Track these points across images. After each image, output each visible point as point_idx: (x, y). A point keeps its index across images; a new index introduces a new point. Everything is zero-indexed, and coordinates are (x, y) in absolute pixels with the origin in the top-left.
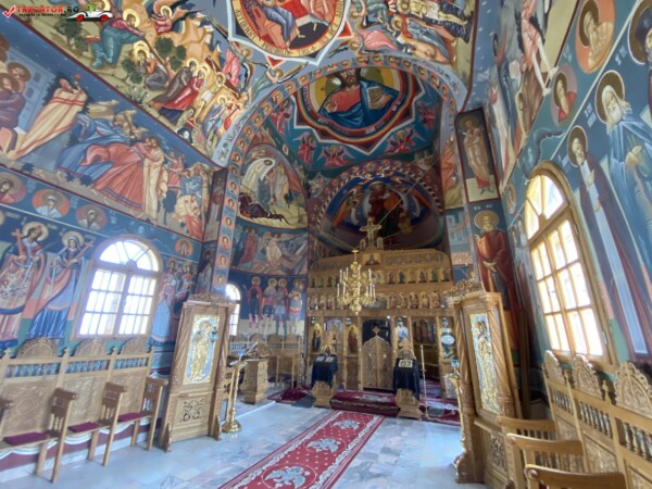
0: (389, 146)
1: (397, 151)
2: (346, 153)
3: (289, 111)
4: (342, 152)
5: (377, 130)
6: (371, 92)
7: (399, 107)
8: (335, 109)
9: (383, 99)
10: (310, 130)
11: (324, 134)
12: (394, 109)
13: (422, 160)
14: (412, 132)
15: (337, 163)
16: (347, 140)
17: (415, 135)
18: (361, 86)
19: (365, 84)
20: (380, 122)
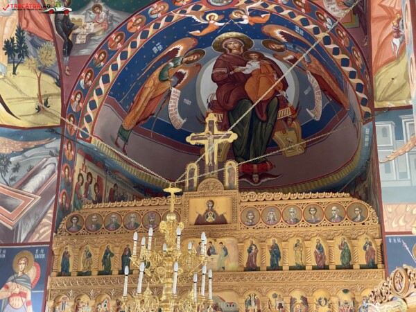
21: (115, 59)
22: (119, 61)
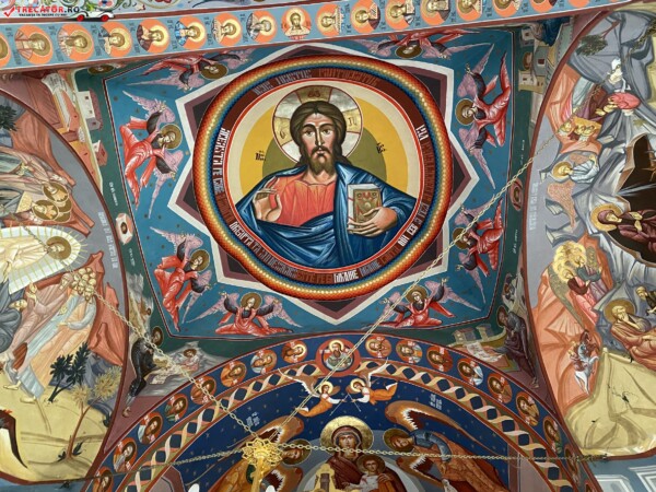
0: (388, 313)
1: (409, 323)
2: (279, 312)
3: (172, 160)
4: (270, 310)
5: (361, 278)
6: (358, 194)
7: (412, 239)
8: (274, 217)
9: (381, 217)
10: (205, 239)
11: (234, 266)
12: (403, 241)
13: (477, 343)
14: (442, 291)
15: (251, 330)
16: (288, 286)
17: (450, 296)
18: (340, 178)
19: (347, 175)
20: (372, 262)
21: (196, 417)
22: (200, 420)
